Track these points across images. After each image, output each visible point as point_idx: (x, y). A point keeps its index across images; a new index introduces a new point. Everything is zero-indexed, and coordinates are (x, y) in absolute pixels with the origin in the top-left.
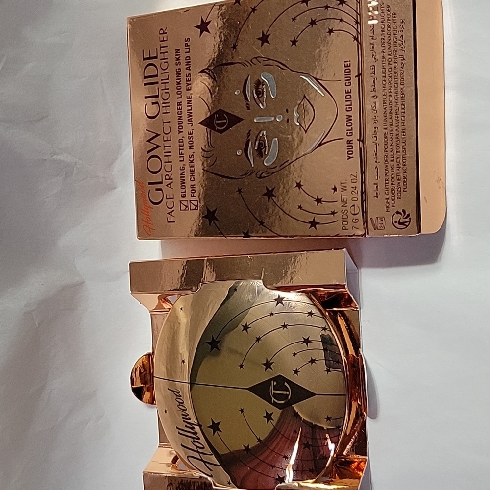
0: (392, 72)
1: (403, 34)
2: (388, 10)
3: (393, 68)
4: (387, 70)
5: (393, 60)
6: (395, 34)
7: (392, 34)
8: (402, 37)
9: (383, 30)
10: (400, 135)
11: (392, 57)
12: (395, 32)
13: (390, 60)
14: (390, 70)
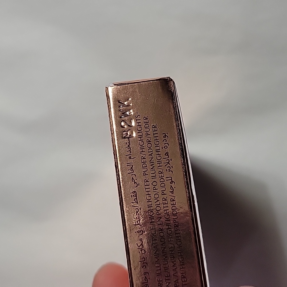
0: (160, 199)
1: (167, 150)
2: (146, 123)
3: (160, 194)
4: (152, 196)
5: (159, 183)
6: (157, 151)
7: (154, 152)
8: (167, 154)
9: (142, 147)
10: (180, 281)
11: (157, 180)
12: (158, 148)
13: (155, 184)
14: (156, 196)
